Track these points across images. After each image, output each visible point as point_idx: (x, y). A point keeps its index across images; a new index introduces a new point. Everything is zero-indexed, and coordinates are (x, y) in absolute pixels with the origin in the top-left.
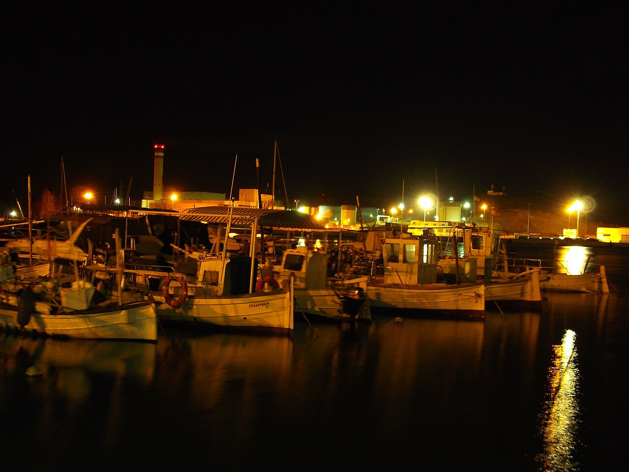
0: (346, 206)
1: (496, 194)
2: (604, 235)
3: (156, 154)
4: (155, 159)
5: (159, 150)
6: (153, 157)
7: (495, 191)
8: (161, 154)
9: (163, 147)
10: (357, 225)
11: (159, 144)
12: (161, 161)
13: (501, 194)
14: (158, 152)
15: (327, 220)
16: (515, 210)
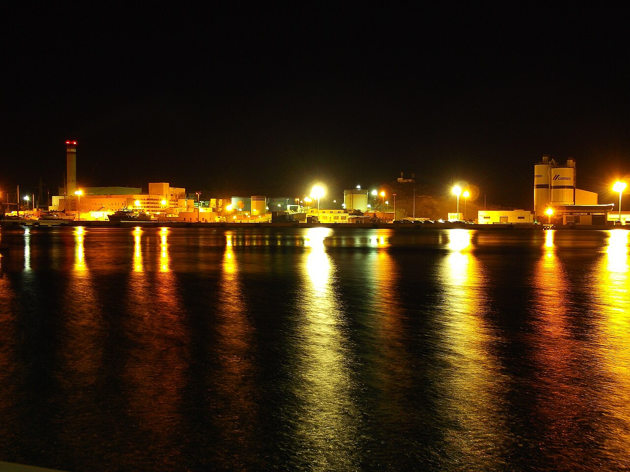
0: (255, 197)
1: (405, 181)
2: (485, 218)
3: (68, 150)
4: (67, 155)
5: (71, 146)
6: (65, 153)
7: (404, 179)
8: (74, 150)
9: (75, 143)
10: (266, 215)
11: (72, 140)
12: (74, 157)
13: (410, 181)
14: (70, 148)
15: (236, 212)
16: (420, 196)
